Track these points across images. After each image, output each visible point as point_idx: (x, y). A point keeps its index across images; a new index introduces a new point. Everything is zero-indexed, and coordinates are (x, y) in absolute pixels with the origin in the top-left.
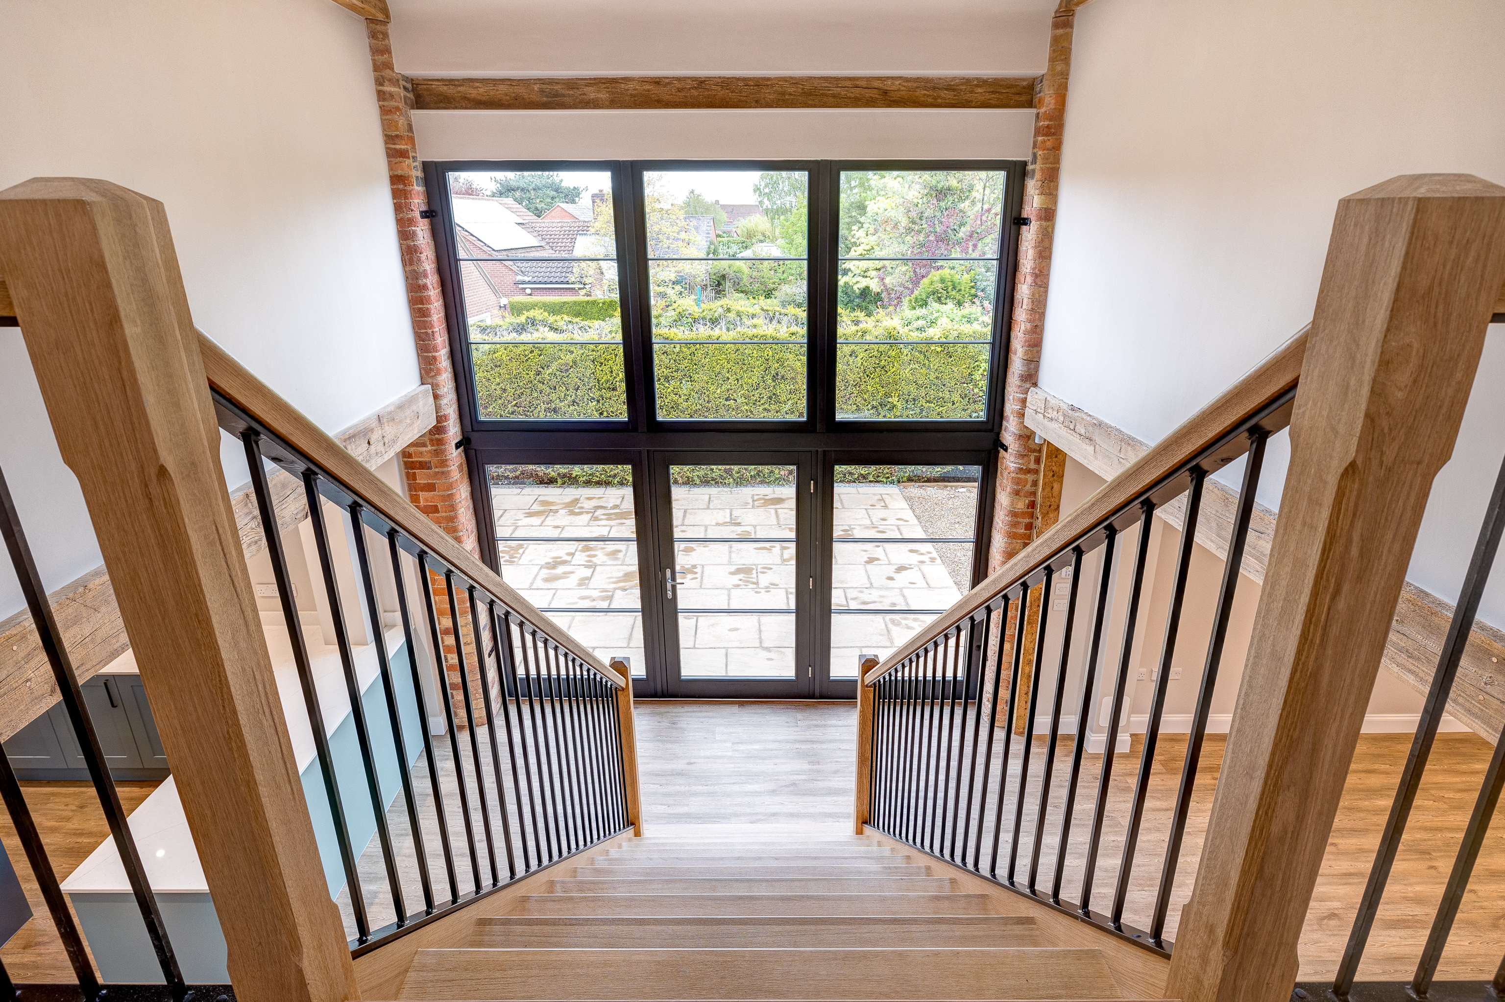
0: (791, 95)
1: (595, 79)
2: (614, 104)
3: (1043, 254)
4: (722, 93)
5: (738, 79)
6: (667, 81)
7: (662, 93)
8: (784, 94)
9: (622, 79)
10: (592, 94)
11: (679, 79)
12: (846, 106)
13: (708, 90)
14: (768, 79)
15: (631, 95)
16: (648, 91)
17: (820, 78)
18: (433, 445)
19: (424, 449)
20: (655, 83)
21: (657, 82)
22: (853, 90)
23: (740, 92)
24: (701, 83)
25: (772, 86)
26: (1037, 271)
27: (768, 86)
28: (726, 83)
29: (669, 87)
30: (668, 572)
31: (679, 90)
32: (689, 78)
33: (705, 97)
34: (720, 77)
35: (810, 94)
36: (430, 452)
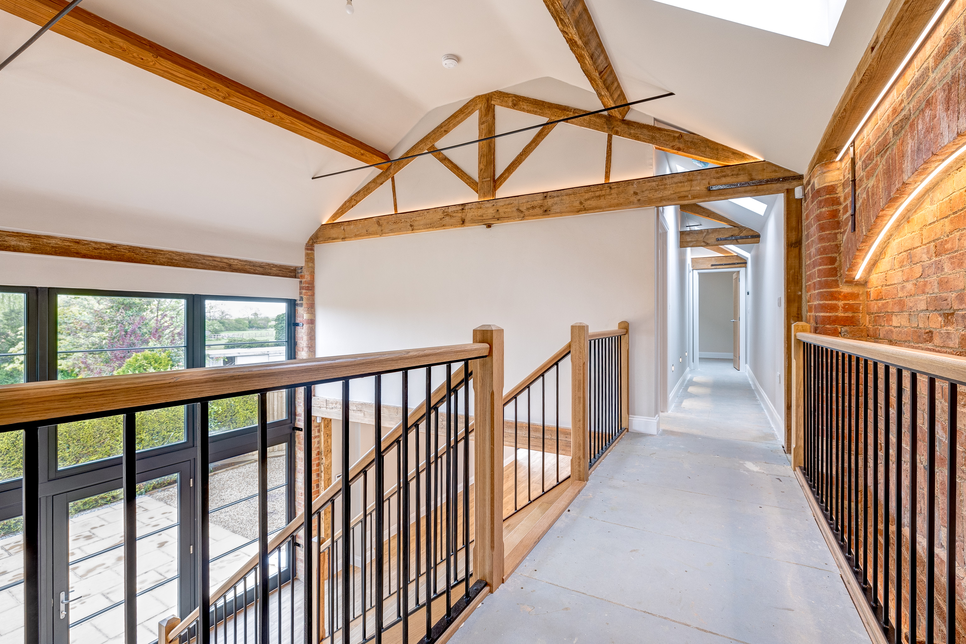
0: (176, 260)
1: (17, 233)
2: (33, 250)
3: (312, 338)
4: (128, 254)
5: (141, 248)
6: (86, 242)
7: (82, 249)
8: (172, 259)
9: (45, 236)
10: (13, 242)
11: (96, 243)
12: (209, 269)
13: (118, 251)
14: (162, 251)
15: (52, 247)
16: (69, 246)
17: (194, 254)
20: (76, 242)
21: (77, 242)
22: (213, 262)
23: (142, 255)
24: (113, 247)
25: (164, 254)
26: (309, 345)
27: (162, 254)
28: (132, 249)
29: (87, 246)
31: (95, 249)
32: (104, 243)
33: (116, 255)
34: (128, 246)
35: (188, 261)
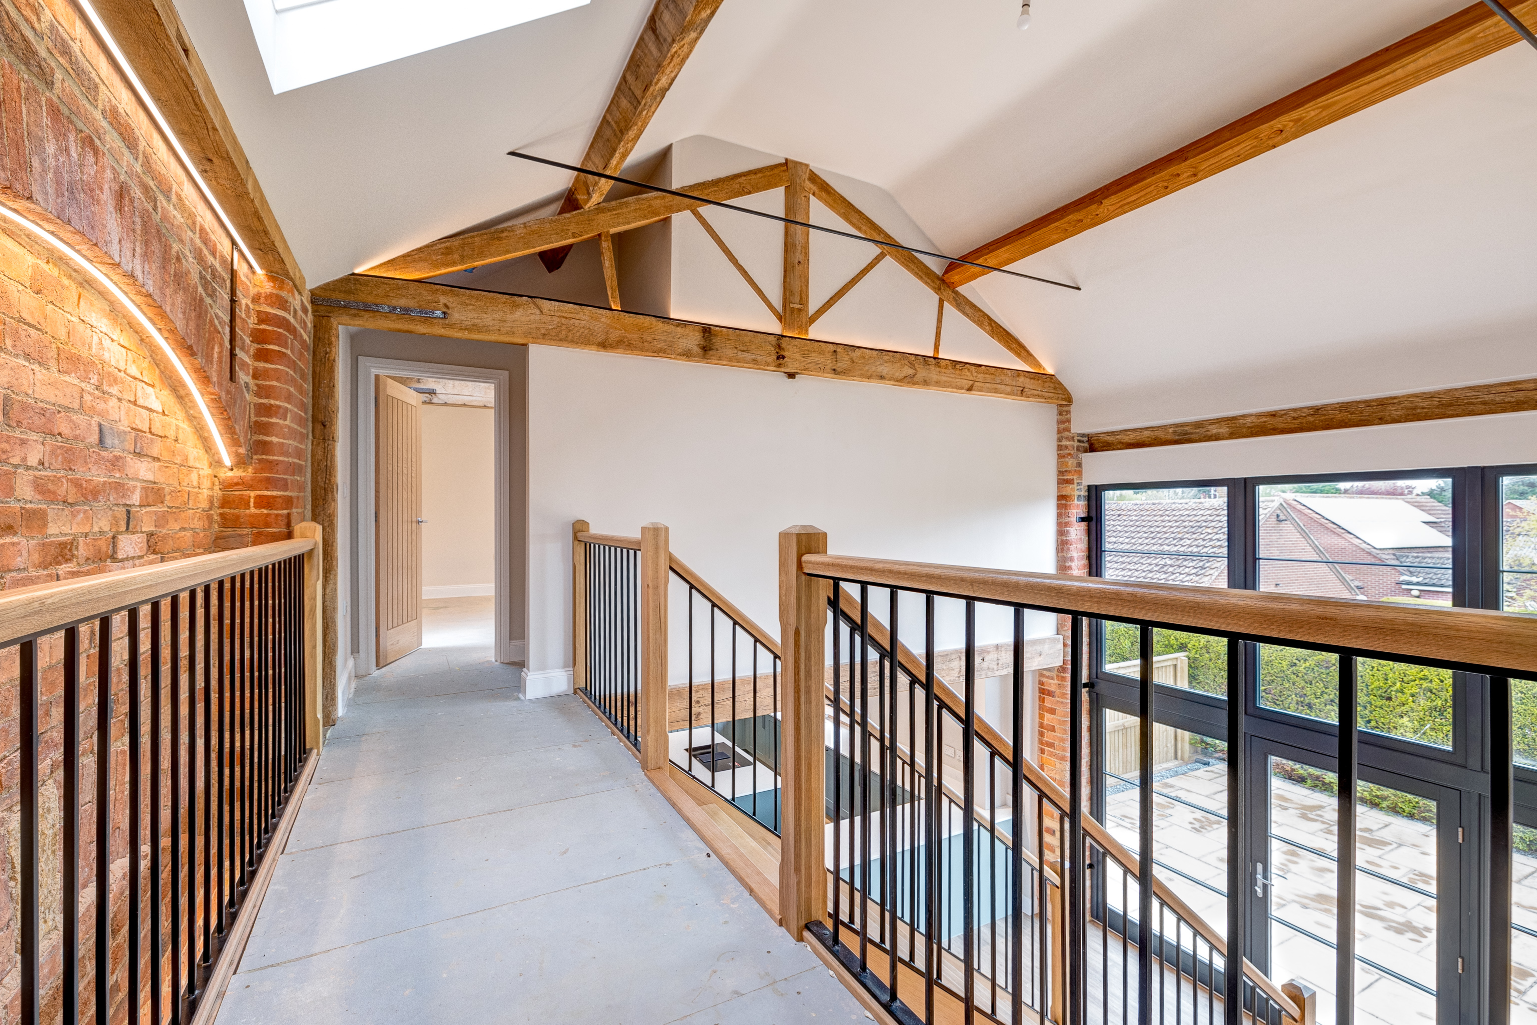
0: (1423, 408)
1: (1217, 419)
2: (1232, 435)
4: (1339, 416)
5: (1359, 402)
6: (1283, 412)
7: (1279, 423)
8: (1415, 409)
9: (1241, 416)
10: (1214, 430)
11: (1295, 410)
12: (1504, 411)
13: (1324, 415)
14: (1395, 398)
15: (1248, 427)
16: (1265, 422)
17: (1463, 389)
18: (1058, 680)
19: (1052, 681)
20: (1271, 415)
21: (1273, 415)
22: (1513, 394)
23: (1361, 413)
24: (1317, 410)
25: (1399, 403)
27: (1394, 403)
28: (1345, 407)
29: (1284, 417)
30: (1260, 867)
31: (1294, 418)
32: (1305, 408)
33: (1322, 421)
34: (1338, 403)
35: (1451, 405)
36: (1055, 684)
